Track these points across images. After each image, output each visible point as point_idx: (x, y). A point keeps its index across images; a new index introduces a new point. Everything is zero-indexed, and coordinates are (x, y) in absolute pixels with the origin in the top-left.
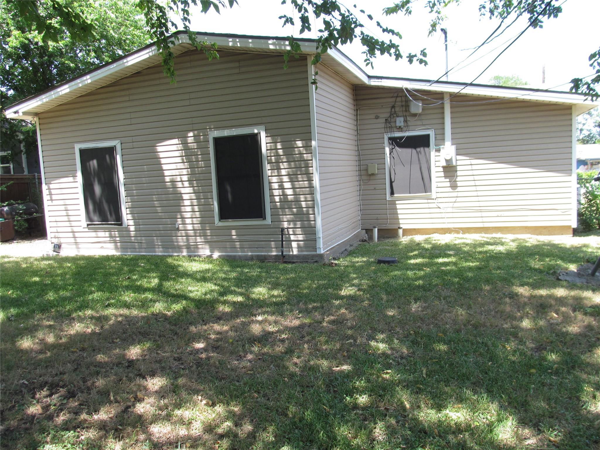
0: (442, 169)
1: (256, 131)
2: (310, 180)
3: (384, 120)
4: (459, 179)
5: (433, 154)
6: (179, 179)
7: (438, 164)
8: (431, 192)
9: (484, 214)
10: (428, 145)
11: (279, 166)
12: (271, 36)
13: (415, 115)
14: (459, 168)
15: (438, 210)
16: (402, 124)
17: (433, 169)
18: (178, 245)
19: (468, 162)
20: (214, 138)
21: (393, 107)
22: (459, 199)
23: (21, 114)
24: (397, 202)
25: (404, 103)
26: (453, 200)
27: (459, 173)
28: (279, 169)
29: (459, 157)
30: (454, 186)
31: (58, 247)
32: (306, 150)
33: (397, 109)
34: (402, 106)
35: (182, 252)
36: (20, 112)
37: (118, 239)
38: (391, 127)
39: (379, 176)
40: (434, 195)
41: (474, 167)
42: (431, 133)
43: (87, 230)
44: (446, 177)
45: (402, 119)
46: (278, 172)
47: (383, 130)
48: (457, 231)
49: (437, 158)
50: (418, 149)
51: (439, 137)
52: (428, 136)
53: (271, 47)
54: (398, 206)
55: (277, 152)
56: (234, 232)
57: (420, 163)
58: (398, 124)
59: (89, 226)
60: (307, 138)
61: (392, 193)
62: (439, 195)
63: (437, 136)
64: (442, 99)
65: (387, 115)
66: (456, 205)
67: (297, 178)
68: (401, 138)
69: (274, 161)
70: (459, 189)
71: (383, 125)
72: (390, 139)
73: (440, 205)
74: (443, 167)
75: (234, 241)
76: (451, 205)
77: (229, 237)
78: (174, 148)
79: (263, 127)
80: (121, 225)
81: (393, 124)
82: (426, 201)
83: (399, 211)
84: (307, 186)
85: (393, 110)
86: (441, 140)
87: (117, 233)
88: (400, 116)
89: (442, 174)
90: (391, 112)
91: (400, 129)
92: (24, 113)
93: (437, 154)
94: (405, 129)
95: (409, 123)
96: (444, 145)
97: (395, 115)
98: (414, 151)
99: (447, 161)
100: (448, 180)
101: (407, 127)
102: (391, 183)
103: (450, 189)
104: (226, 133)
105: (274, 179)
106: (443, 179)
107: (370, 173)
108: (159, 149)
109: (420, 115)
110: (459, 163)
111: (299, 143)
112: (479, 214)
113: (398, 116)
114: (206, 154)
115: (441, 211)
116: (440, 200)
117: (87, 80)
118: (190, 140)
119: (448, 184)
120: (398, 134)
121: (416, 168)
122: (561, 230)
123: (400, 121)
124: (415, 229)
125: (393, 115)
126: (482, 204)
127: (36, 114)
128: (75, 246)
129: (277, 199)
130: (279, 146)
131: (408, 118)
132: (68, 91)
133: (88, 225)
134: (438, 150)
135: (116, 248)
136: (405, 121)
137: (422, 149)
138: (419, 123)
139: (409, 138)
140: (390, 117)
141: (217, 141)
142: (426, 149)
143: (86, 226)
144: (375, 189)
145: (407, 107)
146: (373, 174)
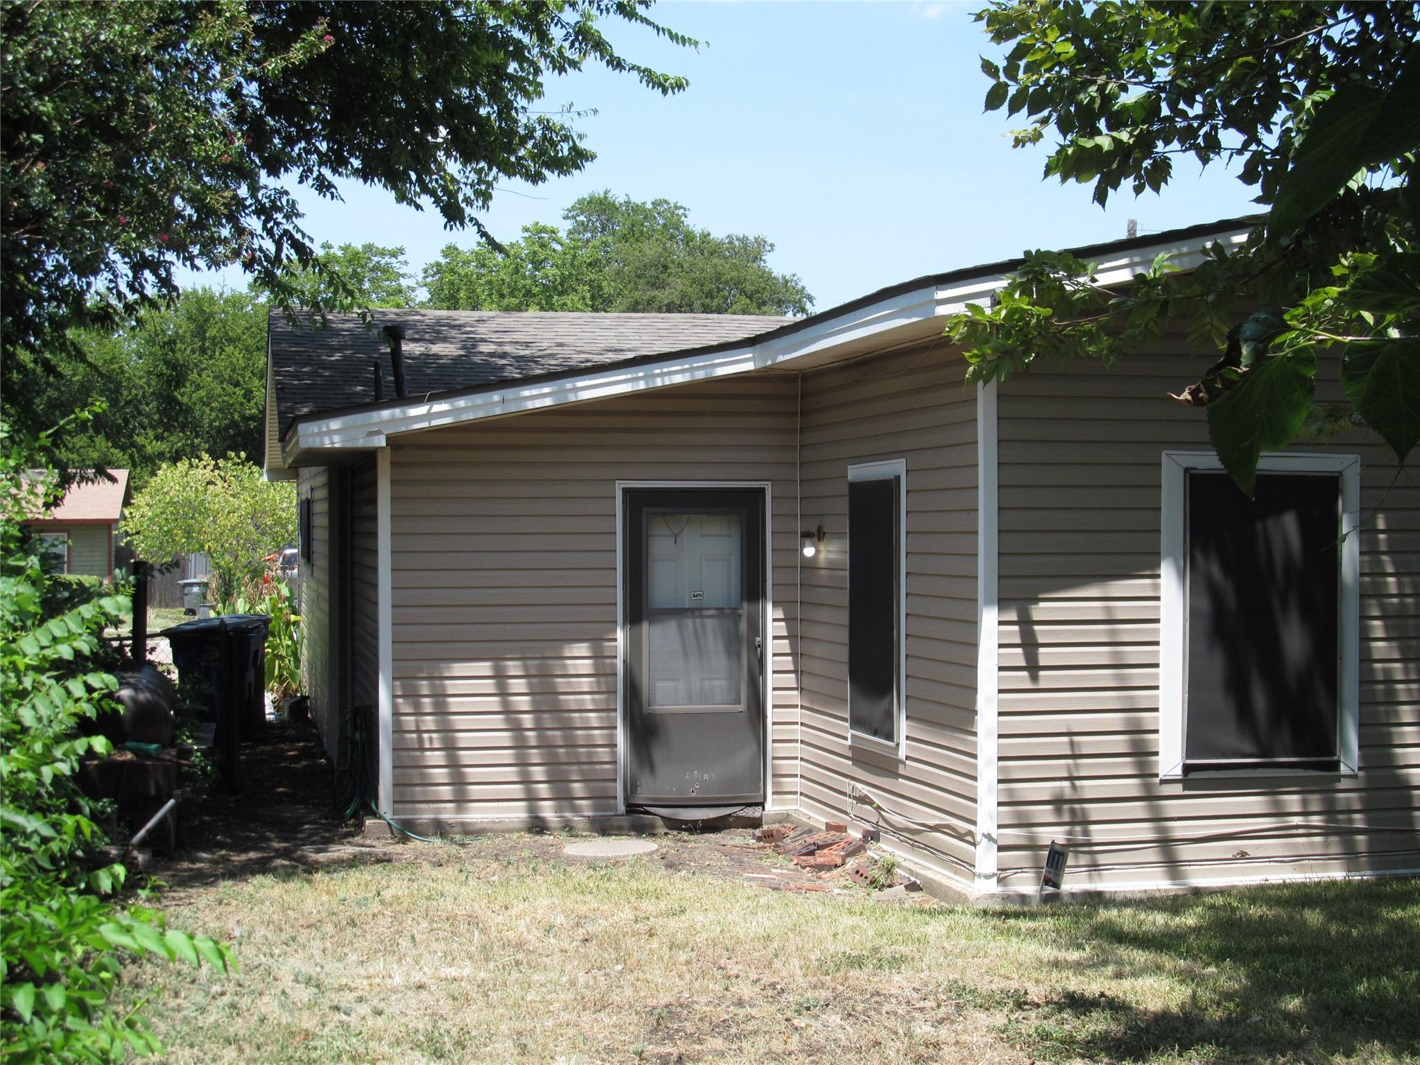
43: (1177, 789)
59: (1192, 776)
80: (1330, 766)
133: (1187, 769)
143: (1178, 772)
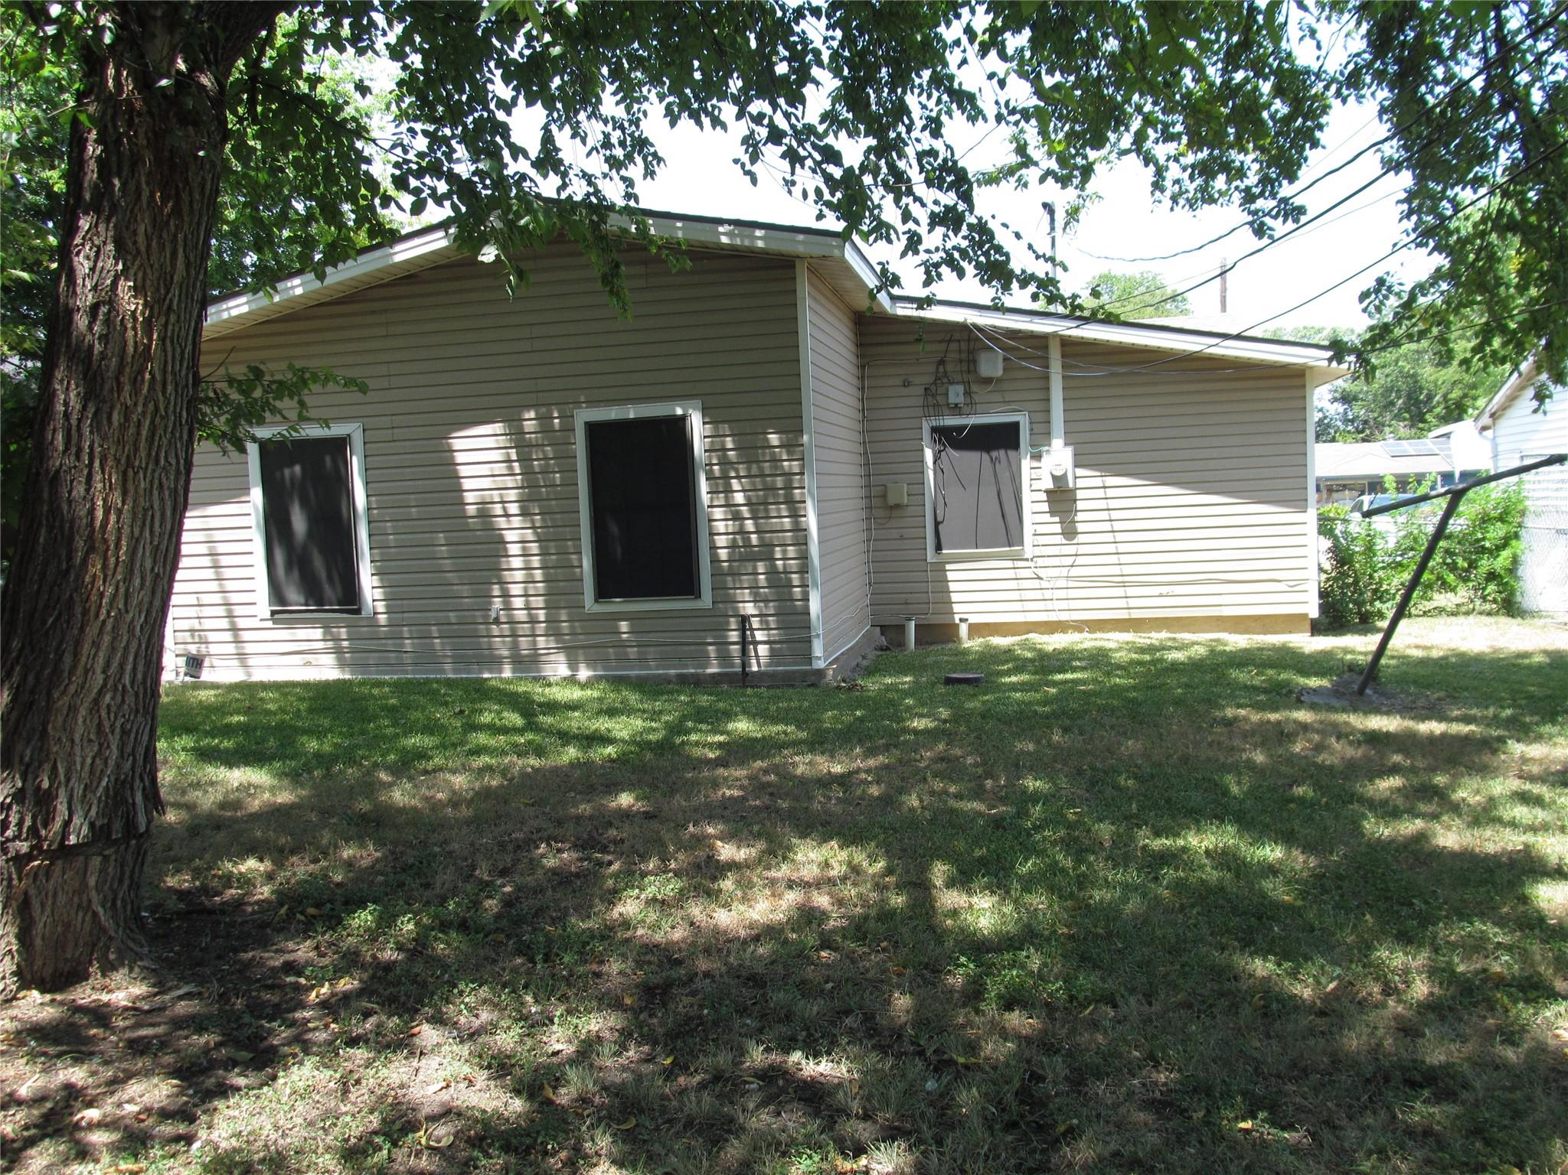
0: (1044, 497)
1: (679, 411)
2: (796, 515)
3: (920, 391)
4: (1080, 517)
5: (1026, 464)
6: (500, 512)
7: (1036, 485)
8: (1021, 543)
9: (1131, 591)
10: (1015, 445)
11: (730, 485)
12: (725, 217)
13: (988, 381)
14: (1080, 494)
15: (1036, 584)
16: (961, 399)
17: (1027, 497)
18: (493, 656)
19: (1098, 482)
20: (586, 423)
21: (942, 362)
22: (1080, 560)
24: (948, 567)
25: (964, 356)
26: (1069, 561)
27: (1080, 505)
28: (728, 491)
29: (1080, 472)
30: (1070, 532)
31: (195, 664)
32: (789, 453)
33: (950, 367)
34: (961, 361)
35: (500, 671)
37: (345, 644)
38: (936, 406)
39: (910, 510)
40: (1029, 551)
41: (1110, 493)
42: (1023, 420)
43: (270, 624)
44: (1052, 513)
45: (960, 389)
46: (726, 498)
47: (919, 412)
48: (1079, 626)
49: (1035, 474)
50: (994, 454)
51: (1037, 428)
52: (1015, 426)
53: (724, 240)
54: (950, 576)
55: (725, 456)
56: (624, 626)
57: (997, 482)
58: (952, 400)
59: (277, 616)
60: (793, 427)
61: (939, 547)
62: (1038, 551)
63: (1035, 426)
64: (1046, 347)
65: (929, 379)
66: (1074, 572)
67: (767, 511)
68: (960, 429)
69: (717, 474)
70: (1080, 538)
71: (920, 401)
72: (934, 430)
73: (1041, 573)
74: (1048, 492)
75: (623, 645)
76: (1064, 572)
77: (614, 638)
78: (490, 442)
79: (699, 403)
80: (358, 611)
81: (941, 399)
82: (1009, 564)
83: (952, 586)
84: (788, 527)
85: (941, 369)
86: (1043, 436)
87: (343, 630)
88: (957, 383)
89: (1045, 507)
90: (937, 371)
91: (956, 410)
93: (1035, 464)
94: (966, 410)
95: (976, 398)
96: (1049, 445)
97: (945, 380)
98: (985, 456)
99: (1054, 478)
100: (1057, 519)
101: (971, 405)
102: (937, 524)
103: (1060, 539)
104: (613, 413)
105: (718, 513)
106: (1047, 518)
107: (891, 501)
108: (457, 444)
109: (999, 380)
110: (1080, 483)
111: (774, 439)
112: (1120, 592)
113: (951, 383)
114: (565, 458)
115: (1044, 584)
116: (1040, 562)
117: (293, 288)
118: (529, 425)
119: (1058, 528)
120: (951, 421)
121: (989, 492)
122: (1290, 622)
123: (956, 393)
124: (987, 625)
125: (941, 379)
126: (1127, 570)
128: (236, 663)
129: (723, 554)
130: (729, 443)
131: (974, 388)
132: (245, 309)
133: (273, 613)
134: (1037, 457)
135: (342, 665)
136: (968, 393)
137: (1002, 452)
138: (997, 397)
139: (976, 429)
140: (935, 383)
141: (594, 430)
142: (1011, 453)
143: (268, 615)
144: (902, 538)
145: (970, 363)
146: (898, 506)
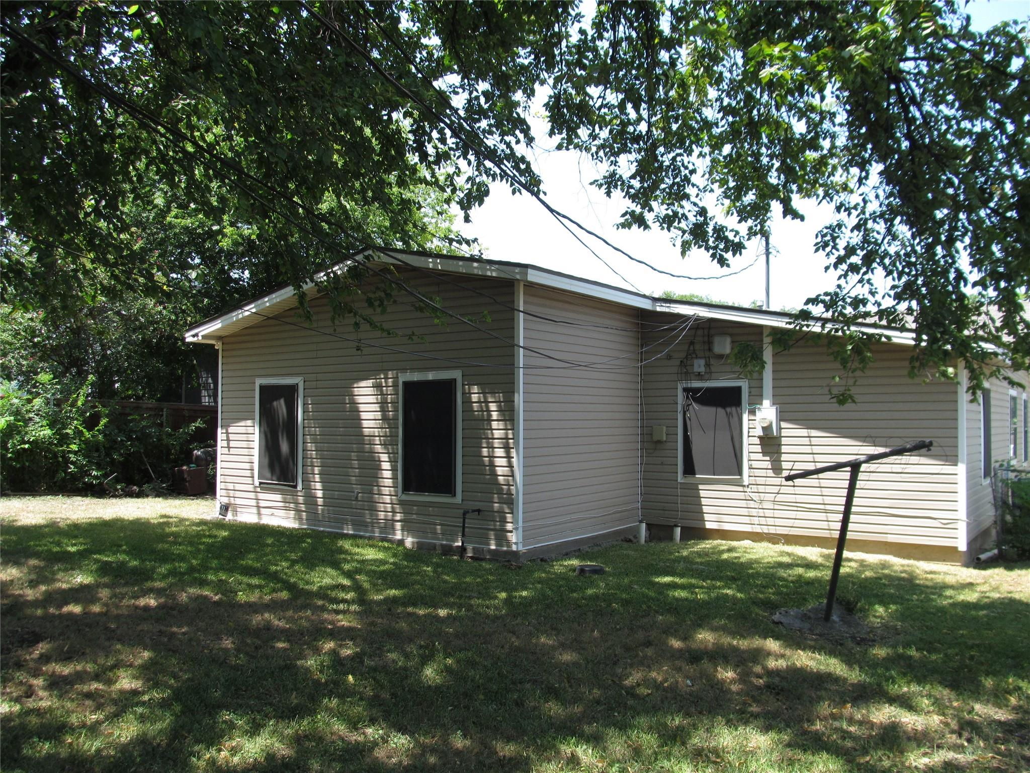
0: (757, 441)
1: (452, 377)
2: (508, 447)
3: (678, 363)
4: (784, 457)
5: (745, 417)
7: (752, 432)
8: (741, 474)
10: (738, 403)
13: (721, 357)
14: (784, 441)
15: (751, 504)
16: (702, 369)
17: (746, 440)
19: (804, 432)
20: (404, 382)
21: (692, 343)
22: (782, 490)
23: (200, 338)
24: (701, 487)
25: (706, 339)
26: (774, 489)
27: (784, 449)
29: (783, 425)
30: (777, 469)
31: (225, 509)
32: (506, 406)
33: (697, 347)
34: (704, 342)
36: (200, 335)
37: (290, 505)
38: (687, 373)
39: (669, 445)
40: (746, 479)
41: (805, 441)
42: (744, 385)
43: (258, 490)
44: (764, 453)
45: (703, 362)
47: (675, 377)
48: (773, 539)
49: (751, 424)
50: (729, 409)
51: (755, 391)
52: (738, 390)
54: (702, 494)
57: (730, 429)
58: (697, 369)
59: (262, 485)
60: (508, 391)
61: (686, 472)
62: (752, 480)
63: (753, 390)
64: (761, 333)
65: (683, 355)
66: (780, 498)
67: (493, 443)
68: (698, 390)
70: (783, 474)
71: (677, 370)
72: (686, 390)
73: (755, 496)
74: (759, 437)
75: (415, 522)
76: (771, 497)
77: (411, 517)
79: (460, 371)
80: (295, 487)
81: (690, 369)
82: (733, 488)
85: (692, 348)
86: (757, 397)
87: (289, 497)
88: (701, 358)
89: (758, 448)
90: (689, 349)
91: (700, 377)
92: (204, 337)
93: (752, 417)
94: (707, 376)
95: (713, 369)
96: (761, 404)
97: (694, 356)
98: (721, 411)
99: (763, 428)
100: (768, 458)
101: (708, 375)
103: (770, 473)
104: (415, 377)
106: (760, 456)
107: (655, 438)
109: (727, 356)
110: (784, 433)
113: (697, 358)
114: (393, 403)
115: (756, 505)
116: (754, 488)
119: (768, 465)
120: (695, 384)
121: (723, 436)
122: (945, 554)
123: (699, 365)
124: (718, 531)
125: (691, 355)
127: (219, 338)
131: (712, 361)
133: (261, 483)
134: (752, 412)
135: (300, 519)
136: (708, 365)
138: (726, 368)
139: (709, 390)
140: (686, 358)
141: (407, 386)
142: (736, 409)
143: (258, 484)
144: (662, 464)
145: (709, 344)
146: (659, 442)
